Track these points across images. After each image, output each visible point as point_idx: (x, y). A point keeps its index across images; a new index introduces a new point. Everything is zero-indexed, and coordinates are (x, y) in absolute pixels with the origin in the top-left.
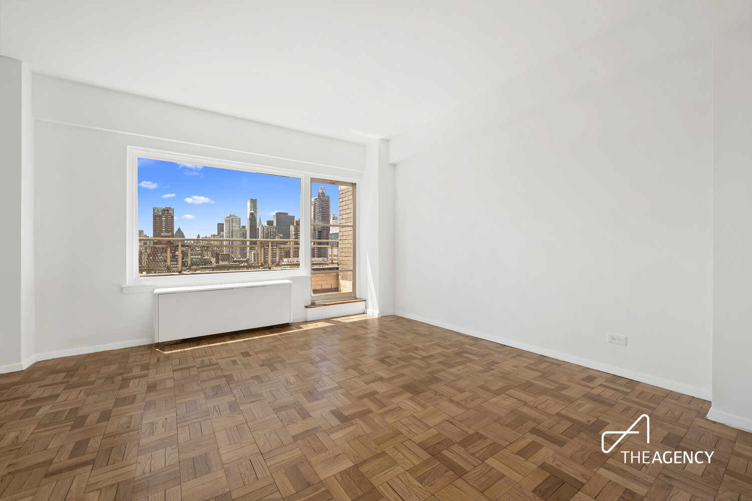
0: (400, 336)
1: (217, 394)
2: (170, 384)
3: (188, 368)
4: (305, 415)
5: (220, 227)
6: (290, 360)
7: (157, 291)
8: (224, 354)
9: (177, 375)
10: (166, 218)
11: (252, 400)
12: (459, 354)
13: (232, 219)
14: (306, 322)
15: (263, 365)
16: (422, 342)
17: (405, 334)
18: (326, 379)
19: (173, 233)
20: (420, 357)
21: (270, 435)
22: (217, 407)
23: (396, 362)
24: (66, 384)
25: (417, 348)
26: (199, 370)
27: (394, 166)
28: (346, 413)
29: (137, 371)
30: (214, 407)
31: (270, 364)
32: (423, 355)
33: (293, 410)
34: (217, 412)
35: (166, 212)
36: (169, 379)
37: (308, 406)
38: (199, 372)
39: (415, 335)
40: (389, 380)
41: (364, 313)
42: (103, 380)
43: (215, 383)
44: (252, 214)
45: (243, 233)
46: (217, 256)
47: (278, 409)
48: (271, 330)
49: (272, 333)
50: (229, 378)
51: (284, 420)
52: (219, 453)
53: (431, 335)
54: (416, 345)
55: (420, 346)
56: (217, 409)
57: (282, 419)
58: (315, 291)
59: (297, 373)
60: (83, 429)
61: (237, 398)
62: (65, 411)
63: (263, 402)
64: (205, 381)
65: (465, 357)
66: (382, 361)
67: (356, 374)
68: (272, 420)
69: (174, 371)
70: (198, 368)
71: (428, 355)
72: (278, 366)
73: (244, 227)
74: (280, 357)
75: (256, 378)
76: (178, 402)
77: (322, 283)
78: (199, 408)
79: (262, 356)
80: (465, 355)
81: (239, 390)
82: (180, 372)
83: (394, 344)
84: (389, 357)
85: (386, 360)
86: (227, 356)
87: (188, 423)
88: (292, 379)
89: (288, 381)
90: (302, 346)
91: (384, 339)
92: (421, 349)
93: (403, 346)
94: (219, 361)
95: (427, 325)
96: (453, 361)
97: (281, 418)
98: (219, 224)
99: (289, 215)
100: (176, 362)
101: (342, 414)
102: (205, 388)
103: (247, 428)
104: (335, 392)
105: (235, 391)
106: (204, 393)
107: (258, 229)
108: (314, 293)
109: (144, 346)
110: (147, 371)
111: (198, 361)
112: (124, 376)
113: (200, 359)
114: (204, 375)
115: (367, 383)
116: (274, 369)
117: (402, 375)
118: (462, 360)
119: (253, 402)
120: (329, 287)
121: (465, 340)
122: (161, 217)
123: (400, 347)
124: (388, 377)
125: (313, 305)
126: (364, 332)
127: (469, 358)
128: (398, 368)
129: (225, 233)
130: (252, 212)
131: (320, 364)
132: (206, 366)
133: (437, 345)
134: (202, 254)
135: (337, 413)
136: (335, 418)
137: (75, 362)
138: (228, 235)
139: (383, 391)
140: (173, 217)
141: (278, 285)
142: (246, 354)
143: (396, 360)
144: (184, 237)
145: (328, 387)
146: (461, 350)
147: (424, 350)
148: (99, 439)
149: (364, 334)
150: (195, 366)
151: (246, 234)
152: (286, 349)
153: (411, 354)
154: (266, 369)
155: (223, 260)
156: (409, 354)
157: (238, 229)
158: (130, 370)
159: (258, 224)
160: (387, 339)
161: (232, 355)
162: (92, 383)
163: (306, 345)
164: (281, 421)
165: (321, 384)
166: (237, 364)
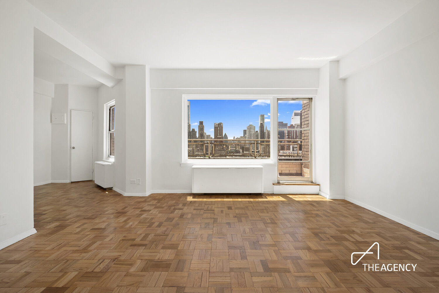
0: (343, 219)
1: (206, 227)
2: (189, 216)
3: (201, 209)
4: (244, 257)
5: (245, 132)
6: (252, 217)
7: (194, 167)
8: (219, 206)
9: (195, 212)
10: (220, 128)
11: (220, 237)
12: (399, 248)
13: (250, 127)
14: (273, 195)
15: (236, 217)
16: (361, 228)
17: (347, 217)
18: (268, 236)
19: (222, 136)
20: (353, 240)
21: (219, 262)
22: (202, 235)
23: (329, 238)
24: (155, 206)
25: (353, 232)
26: (205, 212)
27: (344, 80)
28: (270, 266)
29: (180, 206)
30: (201, 235)
31: (239, 218)
32: (357, 239)
33: (239, 250)
34: (201, 238)
35: (220, 125)
36: (190, 213)
37: (248, 251)
38: (204, 213)
39: (357, 220)
40: (316, 251)
41: (318, 194)
42: (167, 207)
43: (207, 221)
44: (261, 124)
45: (257, 135)
46: (243, 148)
47: (230, 247)
48: (249, 196)
49: (249, 198)
50: (215, 220)
51: (231, 255)
52: (191, 262)
53: (374, 223)
54: (354, 229)
55: (357, 230)
56: (202, 237)
57: (230, 255)
58: (281, 174)
59: (252, 227)
60: (150, 228)
61: (214, 233)
62: (149, 218)
63: (225, 240)
64: (204, 218)
65: (406, 253)
66: (316, 234)
67: (291, 239)
68: (224, 253)
69: (194, 209)
70: (204, 210)
71: (363, 240)
72: (243, 219)
73: (257, 132)
74: (247, 214)
75: (229, 224)
76: (188, 227)
77: (289, 169)
78: (195, 233)
79: (237, 211)
80: (407, 251)
81: (217, 228)
82: (196, 210)
83: (333, 223)
84: (325, 233)
85: (320, 235)
86: (220, 207)
87: (187, 239)
88: (247, 230)
89: (244, 231)
90: (263, 210)
91: (326, 218)
92: (358, 234)
93: (340, 227)
94: (215, 209)
95: (373, 214)
96: (388, 254)
97: (229, 253)
98: (244, 130)
99: (284, 123)
100: (197, 205)
101: (268, 265)
102: (202, 223)
103: (210, 253)
104: (270, 247)
105: (215, 229)
106: (201, 226)
107: (265, 132)
108: (280, 175)
109: (189, 194)
110: (184, 207)
111: (206, 206)
112: (175, 207)
113: (207, 206)
114: (205, 215)
115: (296, 248)
116: (240, 220)
117: (329, 251)
118: (400, 255)
119: (220, 238)
120: (294, 172)
121: (412, 236)
122: (217, 128)
123: (338, 227)
124: (316, 249)
125: (279, 183)
126: (312, 209)
127: (410, 255)
128: (327, 244)
129: (247, 135)
130: (262, 122)
131: (269, 225)
132: (209, 210)
133: (376, 234)
134: (235, 147)
135: (264, 263)
136: (261, 266)
137: (162, 196)
138: (249, 136)
139: (307, 259)
140: (222, 127)
141: (254, 168)
142: (230, 208)
143: (328, 236)
144: (227, 138)
145: (268, 243)
146: (403, 245)
147: (360, 236)
148: (153, 235)
149: (311, 210)
150: (203, 209)
151: (258, 135)
152: (253, 209)
153: (346, 236)
154: (236, 220)
155: (246, 151)
156: (344, 235)
157: (254, 133)
158: (178, 205)
159: (265, 129)
160: (328, 218)
161: (223, 207)
162: (163, 208)
163: (266, 210)
164: (229, 255)
165: (263, 240)
166: (223, 213)
